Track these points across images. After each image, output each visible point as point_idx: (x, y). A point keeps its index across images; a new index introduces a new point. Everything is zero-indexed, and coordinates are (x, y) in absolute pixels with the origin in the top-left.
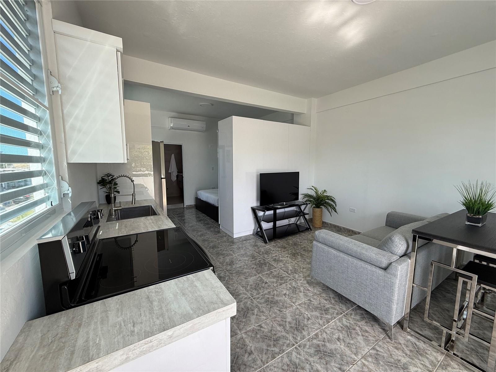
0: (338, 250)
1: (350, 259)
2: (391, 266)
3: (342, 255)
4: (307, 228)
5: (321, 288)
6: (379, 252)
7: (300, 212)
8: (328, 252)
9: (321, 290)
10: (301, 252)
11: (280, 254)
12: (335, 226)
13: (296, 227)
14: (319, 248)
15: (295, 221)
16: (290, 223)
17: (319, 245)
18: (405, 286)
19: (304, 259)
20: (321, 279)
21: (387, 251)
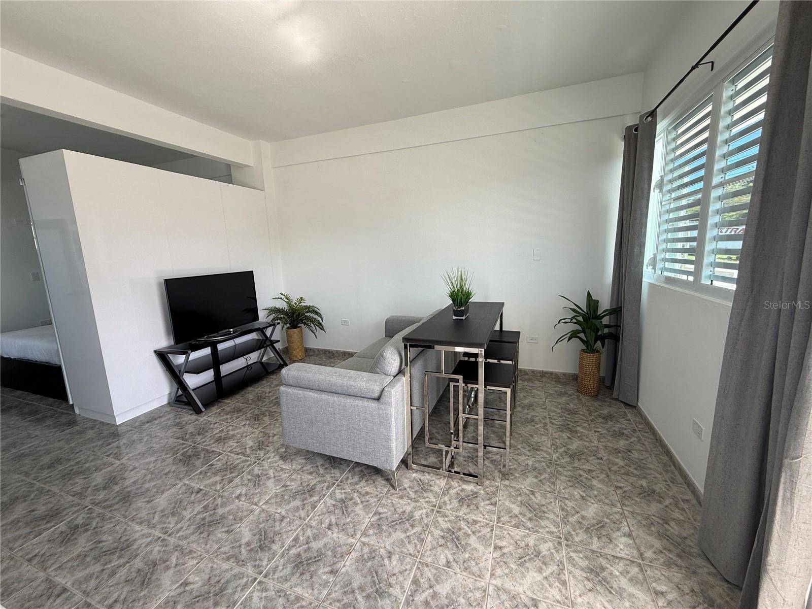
0: (318, 391)
1: (335, 398)
2: (383, 394)
3: (325, 396)
4: (280, 364)
5: (304, 457)
6: (370, 378)
7: (265, 341)
8: (305, 397)
9: (303, 461)
10: (269, 409)
11: (230, 425)
12: (325, 352)
13: (262, 368)
14: (291, 395)
15: (259, 357)
16: (250, 363)
17: (290, 390)
18: (403, 413)
19: (275, 420)
20: (300, 443)
21: (380, 373)
